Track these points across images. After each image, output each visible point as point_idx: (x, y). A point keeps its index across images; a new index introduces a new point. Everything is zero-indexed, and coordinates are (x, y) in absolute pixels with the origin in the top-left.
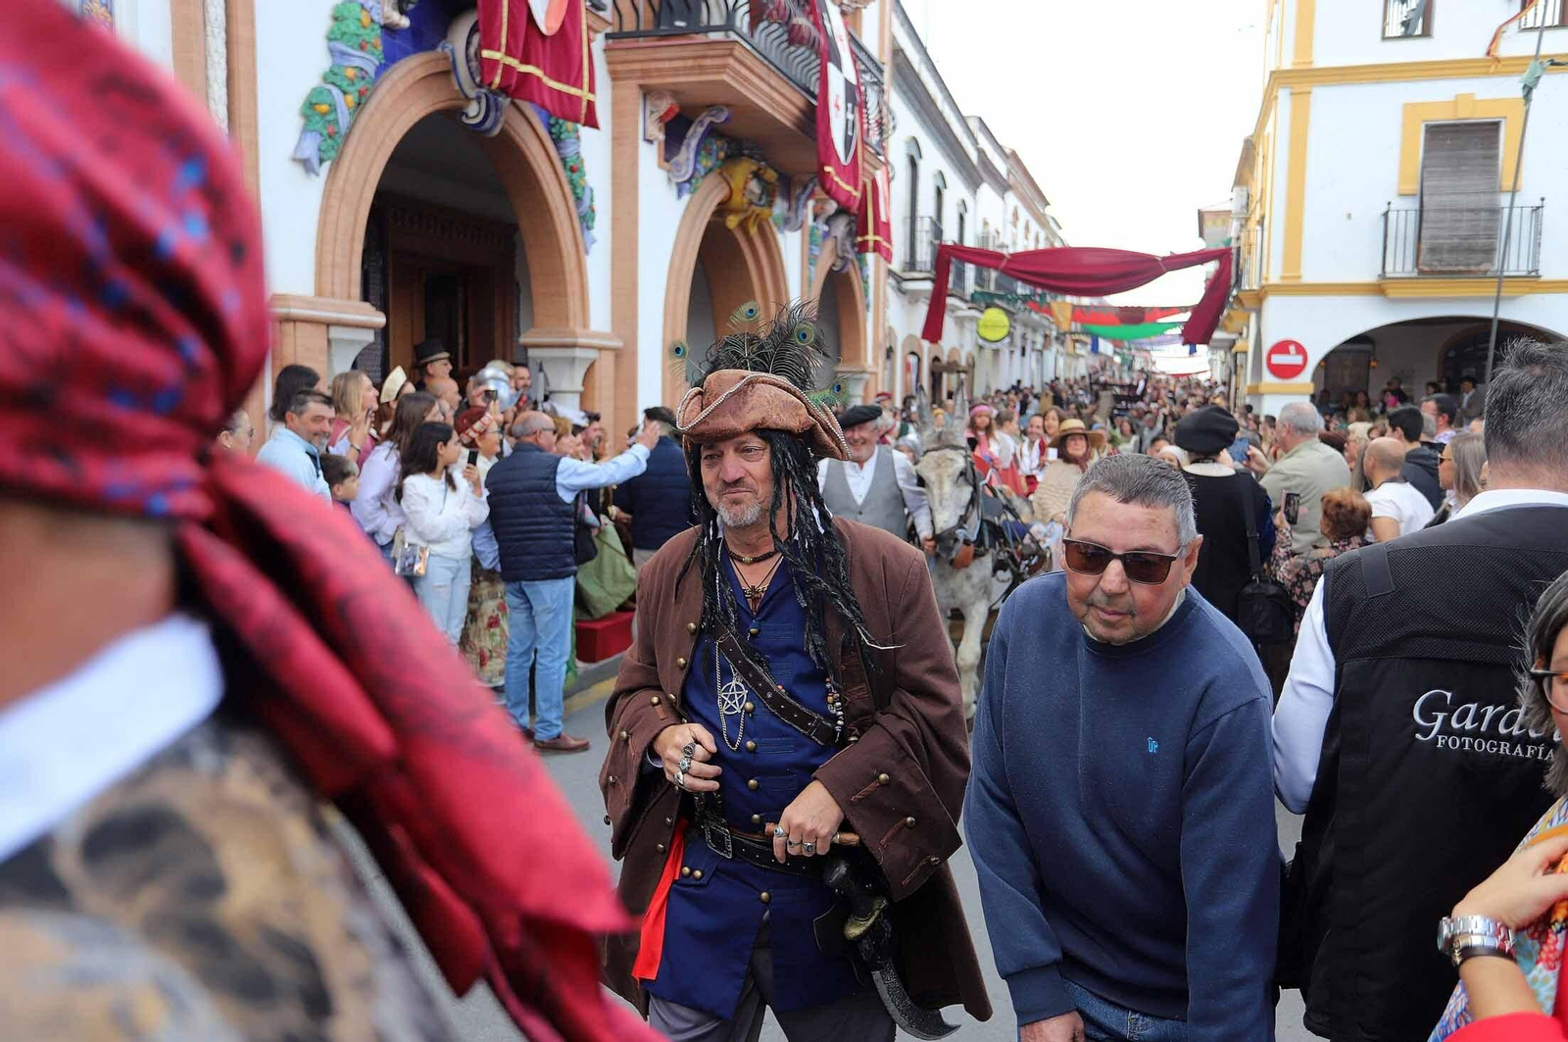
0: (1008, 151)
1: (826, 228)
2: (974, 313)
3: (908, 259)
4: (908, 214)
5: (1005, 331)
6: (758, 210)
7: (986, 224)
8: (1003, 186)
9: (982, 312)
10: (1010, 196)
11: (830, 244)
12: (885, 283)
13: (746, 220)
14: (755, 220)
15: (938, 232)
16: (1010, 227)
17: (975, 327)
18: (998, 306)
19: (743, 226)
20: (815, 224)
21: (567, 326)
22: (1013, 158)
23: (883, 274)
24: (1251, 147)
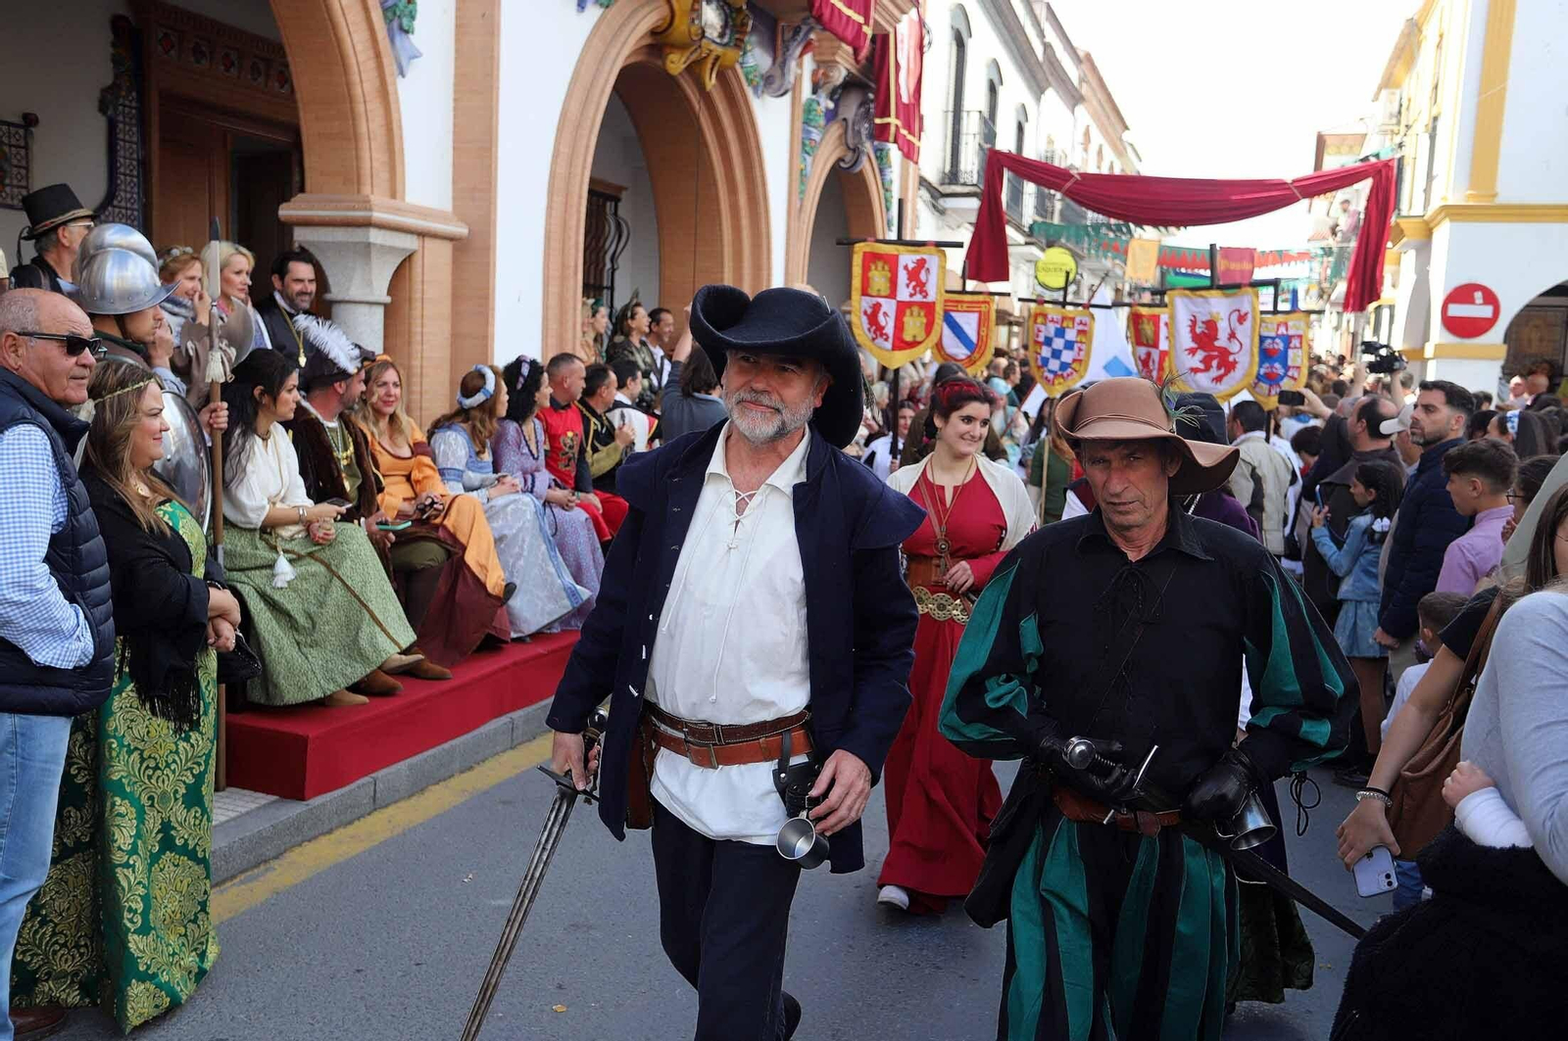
0: (1081, 54)
1: (831, 105)
2: (1034, 250)
3: (948, 168)
4: (951, 107)
6: (719, 50)
7: (1050, 142)
8: (1074, 98)
9: (1043, 250)
10: (1080, 109)
11: (835, 130)
12: (915, 197)
13: (700, 62)
14: (714, 65)
15: (990, 135)
16: (1079, 148)
17: (1032, 272)
18: (1061, 246)
19: (694, 70)
20: (814, 97)
21: (359, 191)
22: (1086, 61)
23: (913, 182)
24: (1414, 29)
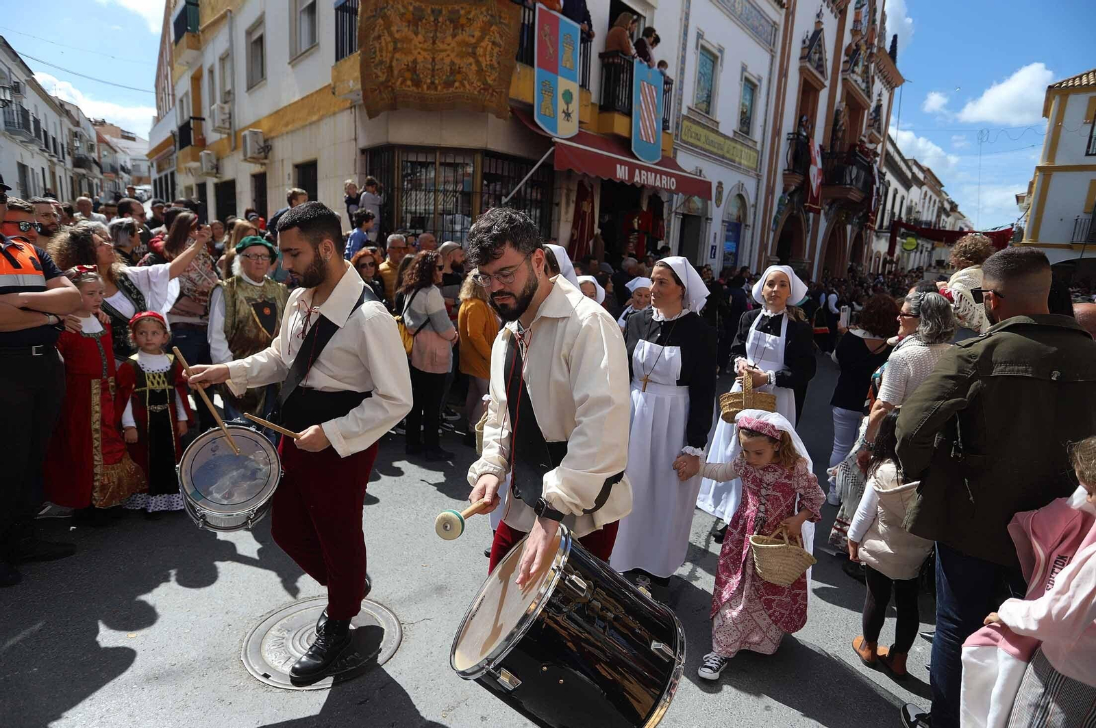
0: (926, 170)
2: (905, 240)
3: (880, 225)
5: (914, 247)
7: (912, 201)
8: (920, 184)
15: (893, 214)
24: (1031, 184)
